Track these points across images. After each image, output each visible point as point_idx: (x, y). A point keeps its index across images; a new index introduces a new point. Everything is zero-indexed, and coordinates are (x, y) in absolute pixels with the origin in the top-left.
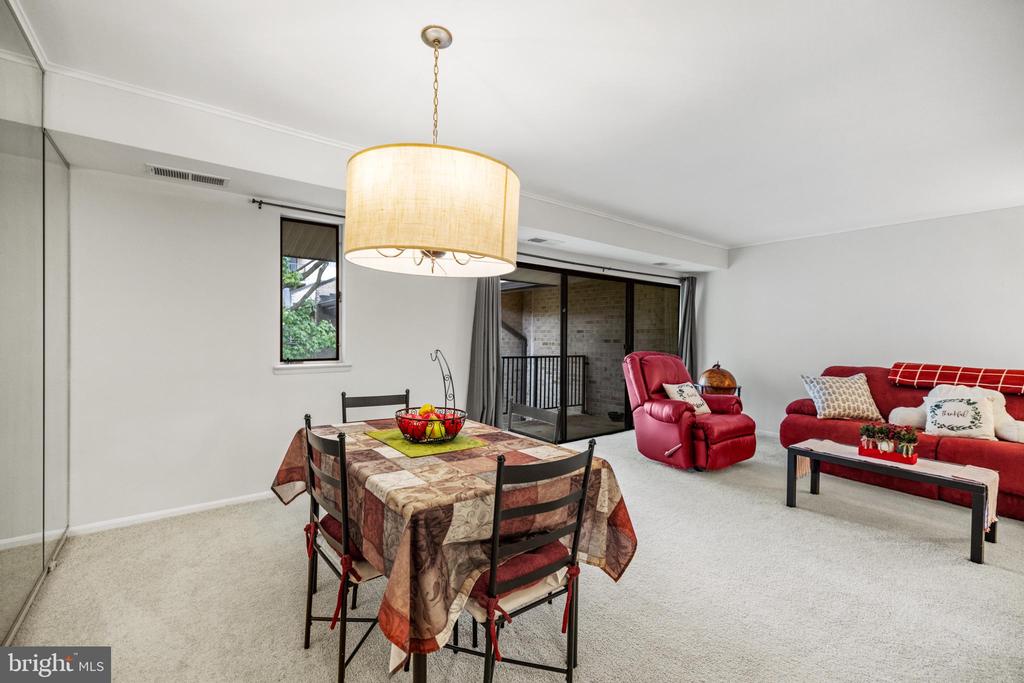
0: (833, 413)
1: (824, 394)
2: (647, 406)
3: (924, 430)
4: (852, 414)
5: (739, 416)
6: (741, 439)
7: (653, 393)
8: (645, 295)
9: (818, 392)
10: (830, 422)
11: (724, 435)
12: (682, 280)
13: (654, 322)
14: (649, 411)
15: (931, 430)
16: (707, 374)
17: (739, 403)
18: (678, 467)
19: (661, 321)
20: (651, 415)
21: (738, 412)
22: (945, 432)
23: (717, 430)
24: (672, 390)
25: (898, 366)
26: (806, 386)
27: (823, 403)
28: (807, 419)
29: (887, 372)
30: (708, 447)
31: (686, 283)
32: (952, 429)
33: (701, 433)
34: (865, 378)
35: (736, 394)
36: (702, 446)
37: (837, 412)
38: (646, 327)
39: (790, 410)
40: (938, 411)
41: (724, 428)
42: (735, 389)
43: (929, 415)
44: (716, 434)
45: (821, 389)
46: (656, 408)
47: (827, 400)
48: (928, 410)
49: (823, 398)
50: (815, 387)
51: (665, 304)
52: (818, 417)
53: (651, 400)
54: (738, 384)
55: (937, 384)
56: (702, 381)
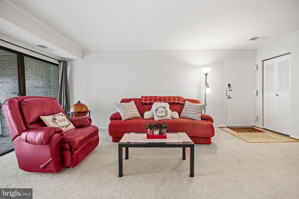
0: (127, 117)
1: (124, 110)
2: (24, 135)
3: (154, 119)
4: (133, 116)
5: (90, 127)
6: (92, 139)
7: (31, 124)
8: (40, 68)
9: (121, 110)
10: (127, 121)
11: (81, 142)
12: (60, 61)
13: (45, 83)
14: (24, 139)
15: (156, 119)
16: (74, 106)
17: (90, 120)
18: (51, 172)
19: (50, 82)
20: (26, 141)
21: (90, 125)
22: (160, 118)
23: (77, 140)
24: (47, 120)
25: (142, 97)
26: (117, 107)
27: (124, 114)
28: (119, 121)
29: (140, 99)
30: (72, 153)
31: (62, 63)
32: (161, 117)
33: (67, 146)
34: (134, 102)
35: (88, 115)
36: (68, 154)
37: (128, 117)
38: (41, 85)
39: (112, 119)
40: (157, 112)
41: (82, 138)
42: (88, 112)
43: (155, 113)
44: (77, 144)
45: (122, 108)
46: (31, 135)
47: (125, 112)
48: (154, 112)
49: (123, 112)
50: (120, 107)
51: (51, 73)
52: (123, 120)
53: (28, 129)
54: (89, 109)
55: (154, 102)
56: (72, 110)
